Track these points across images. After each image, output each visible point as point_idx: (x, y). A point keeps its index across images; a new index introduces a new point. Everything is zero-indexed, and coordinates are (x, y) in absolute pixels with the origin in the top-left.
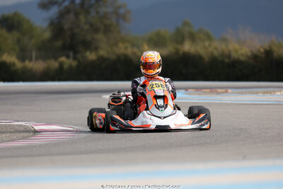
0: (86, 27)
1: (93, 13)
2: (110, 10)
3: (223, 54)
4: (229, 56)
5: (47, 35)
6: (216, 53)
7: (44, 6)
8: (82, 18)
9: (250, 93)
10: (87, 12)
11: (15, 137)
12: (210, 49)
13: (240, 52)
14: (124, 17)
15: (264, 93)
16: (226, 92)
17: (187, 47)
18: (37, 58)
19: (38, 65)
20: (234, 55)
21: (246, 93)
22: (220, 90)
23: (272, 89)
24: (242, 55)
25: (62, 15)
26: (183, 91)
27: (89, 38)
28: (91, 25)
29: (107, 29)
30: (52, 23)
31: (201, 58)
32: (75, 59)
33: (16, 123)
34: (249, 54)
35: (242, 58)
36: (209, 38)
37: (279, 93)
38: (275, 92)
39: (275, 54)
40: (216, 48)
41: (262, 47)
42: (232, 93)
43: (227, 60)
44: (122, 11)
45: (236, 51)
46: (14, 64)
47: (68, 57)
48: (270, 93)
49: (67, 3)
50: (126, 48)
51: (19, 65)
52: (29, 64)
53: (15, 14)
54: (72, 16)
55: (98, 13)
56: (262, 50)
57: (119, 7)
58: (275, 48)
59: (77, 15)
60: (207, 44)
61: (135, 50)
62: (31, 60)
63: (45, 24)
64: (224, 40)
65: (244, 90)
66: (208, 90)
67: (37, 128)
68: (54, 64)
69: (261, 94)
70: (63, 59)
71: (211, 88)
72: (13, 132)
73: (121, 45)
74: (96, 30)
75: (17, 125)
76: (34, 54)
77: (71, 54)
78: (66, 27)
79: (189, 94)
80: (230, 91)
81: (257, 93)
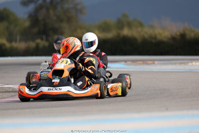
0: (55, 18)
1: (59, 8)
2: (71, 6)
3: (151, 37)
4: (155, 38)
5: (27, 24)
6: (146, 36)
7: (24, 4)
8: (51, 12)
9: (171, 64)
10: (55, 8)
11: (5, 96)
12: (142, 33)
13: (163, 35)
14: (81, 11)
15: (180, 64)
16: (154, 63)
17: (126, 32)
18: (20, 40)
19: (21, 45)
20: (159, 37)
21: (168, 64)
22: (149, 62)
23: (185, 61)
24: (165, 37)
25: (38, 9)
26: (123, 63)
28: (58, 17)
29: (69, 20)
30: (30, 16)
31: (135, 39)
32: (47, 40)
33: (6, 86)
34: (169, 36)
35: (165, 40)
36: (141, 25)
37: (191, 64)
38: (188, 63)
39: (188, 37)
40: (146, 33)
41: (178, 31)
42: (158, 64)
43: (154, 41)
44: (79, 7)
45: (160, 35)
46: (4, 45)
47: (42, 39)
48: (185, 63)
49: (40, 1)
51: (8, 45)
52: (15, 45)
53: (5, 9)
54: (44, 11)
55: (62, 8)
56: (178, 34)
57: (77, 4)
58: (187, 32)
59: (48, 9)
60: (139, 29)
62: (16, 42)
63: (26, 16)
64: (152, 27)
65: (166, 62)
66: (141, 62)
68: (32, 45)
69: (178, 65)
70: (39, 41)
71: (143, 61)
73: (79, 31)
74: (61, 21)
75: (7, 87)
76: (18, 38)
77: (44, 37)
78: (40, 18)
79: (128, 65)
80: (156, 62)
81: (175, 64)
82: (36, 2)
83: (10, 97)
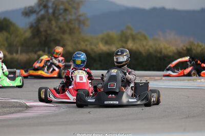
0: (57, 30)
1: (62, 20)
2: (73, 17)
3: (156, 51)
4: (161, 53)
6: (151, 50)
7: (26, 14)
8: (54, 23)
9: (178, 80)
10: (58, 19)
12: (147, 47)
13: (168, 50)
14: (84, 23)
15: (188, 80)
16: (161, 79)
17: (130, 45)
18: (22, 52)
20: (164, 51)
21: (175, 80)
22: (156, 78)
24: (170, 51)
25: (39, 21)
27: (58, 37)
28: (60, 28)
29: (72, 32)
30: (31, 27)
31: (140, 53)
32: (49, 52)
33: (13, 100)
34: (175, 51)
35: (170, 54)
36: (145, 38)
37: (199, 81)
38: (196, 80)
39: (194, 52)
40: (151, 47)
41: (184, 46)
42: (166, 80)
43: (159, 55)
44: (82, 18)
45: (166, 49)
46: (5, 56)
47: (44, 51)
48: (193, 80)
49: (43, 12)
50: (86, 45)
51: (9, 56)
52: (15, 56)
53: (5, 19)
54: (46, 21)
55: (65, 19)
56: (185, 48)
57: (80, 16)
58: (194, 47)
59: (50, 21)
60: (145, 43)
61: (93, 47)
62: (17, 53)
63: (28, 26)
66: (148, 78)
67: (28, 104)
68: (34, 56)
69: (186, 81)
70: (40, 53)
72: (12, 107)
73: (82, 43)
74: (64, 32)
75: (14, 102)
76: (19, 49)
77: (46, 49)
78: (42, 29)
80: (164, 78)
82: (38, 13)
83: (18, 112)
